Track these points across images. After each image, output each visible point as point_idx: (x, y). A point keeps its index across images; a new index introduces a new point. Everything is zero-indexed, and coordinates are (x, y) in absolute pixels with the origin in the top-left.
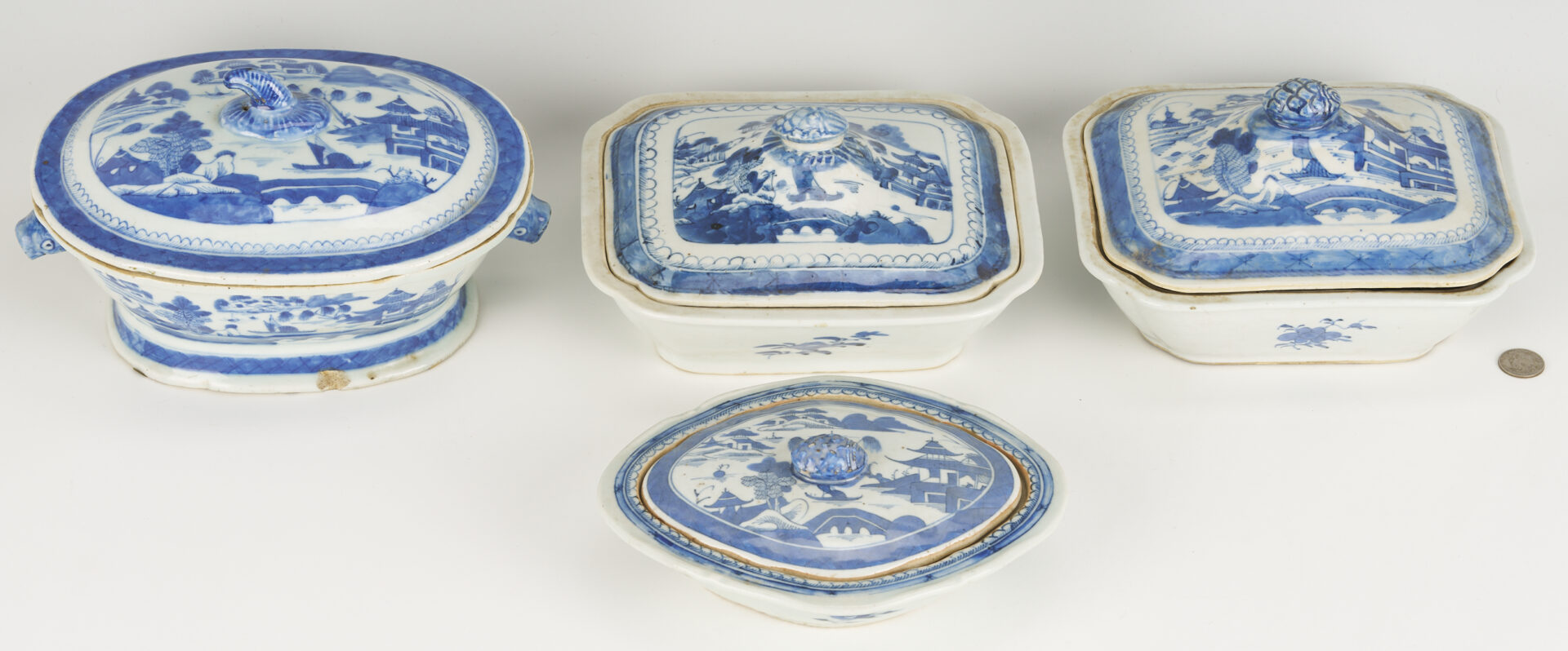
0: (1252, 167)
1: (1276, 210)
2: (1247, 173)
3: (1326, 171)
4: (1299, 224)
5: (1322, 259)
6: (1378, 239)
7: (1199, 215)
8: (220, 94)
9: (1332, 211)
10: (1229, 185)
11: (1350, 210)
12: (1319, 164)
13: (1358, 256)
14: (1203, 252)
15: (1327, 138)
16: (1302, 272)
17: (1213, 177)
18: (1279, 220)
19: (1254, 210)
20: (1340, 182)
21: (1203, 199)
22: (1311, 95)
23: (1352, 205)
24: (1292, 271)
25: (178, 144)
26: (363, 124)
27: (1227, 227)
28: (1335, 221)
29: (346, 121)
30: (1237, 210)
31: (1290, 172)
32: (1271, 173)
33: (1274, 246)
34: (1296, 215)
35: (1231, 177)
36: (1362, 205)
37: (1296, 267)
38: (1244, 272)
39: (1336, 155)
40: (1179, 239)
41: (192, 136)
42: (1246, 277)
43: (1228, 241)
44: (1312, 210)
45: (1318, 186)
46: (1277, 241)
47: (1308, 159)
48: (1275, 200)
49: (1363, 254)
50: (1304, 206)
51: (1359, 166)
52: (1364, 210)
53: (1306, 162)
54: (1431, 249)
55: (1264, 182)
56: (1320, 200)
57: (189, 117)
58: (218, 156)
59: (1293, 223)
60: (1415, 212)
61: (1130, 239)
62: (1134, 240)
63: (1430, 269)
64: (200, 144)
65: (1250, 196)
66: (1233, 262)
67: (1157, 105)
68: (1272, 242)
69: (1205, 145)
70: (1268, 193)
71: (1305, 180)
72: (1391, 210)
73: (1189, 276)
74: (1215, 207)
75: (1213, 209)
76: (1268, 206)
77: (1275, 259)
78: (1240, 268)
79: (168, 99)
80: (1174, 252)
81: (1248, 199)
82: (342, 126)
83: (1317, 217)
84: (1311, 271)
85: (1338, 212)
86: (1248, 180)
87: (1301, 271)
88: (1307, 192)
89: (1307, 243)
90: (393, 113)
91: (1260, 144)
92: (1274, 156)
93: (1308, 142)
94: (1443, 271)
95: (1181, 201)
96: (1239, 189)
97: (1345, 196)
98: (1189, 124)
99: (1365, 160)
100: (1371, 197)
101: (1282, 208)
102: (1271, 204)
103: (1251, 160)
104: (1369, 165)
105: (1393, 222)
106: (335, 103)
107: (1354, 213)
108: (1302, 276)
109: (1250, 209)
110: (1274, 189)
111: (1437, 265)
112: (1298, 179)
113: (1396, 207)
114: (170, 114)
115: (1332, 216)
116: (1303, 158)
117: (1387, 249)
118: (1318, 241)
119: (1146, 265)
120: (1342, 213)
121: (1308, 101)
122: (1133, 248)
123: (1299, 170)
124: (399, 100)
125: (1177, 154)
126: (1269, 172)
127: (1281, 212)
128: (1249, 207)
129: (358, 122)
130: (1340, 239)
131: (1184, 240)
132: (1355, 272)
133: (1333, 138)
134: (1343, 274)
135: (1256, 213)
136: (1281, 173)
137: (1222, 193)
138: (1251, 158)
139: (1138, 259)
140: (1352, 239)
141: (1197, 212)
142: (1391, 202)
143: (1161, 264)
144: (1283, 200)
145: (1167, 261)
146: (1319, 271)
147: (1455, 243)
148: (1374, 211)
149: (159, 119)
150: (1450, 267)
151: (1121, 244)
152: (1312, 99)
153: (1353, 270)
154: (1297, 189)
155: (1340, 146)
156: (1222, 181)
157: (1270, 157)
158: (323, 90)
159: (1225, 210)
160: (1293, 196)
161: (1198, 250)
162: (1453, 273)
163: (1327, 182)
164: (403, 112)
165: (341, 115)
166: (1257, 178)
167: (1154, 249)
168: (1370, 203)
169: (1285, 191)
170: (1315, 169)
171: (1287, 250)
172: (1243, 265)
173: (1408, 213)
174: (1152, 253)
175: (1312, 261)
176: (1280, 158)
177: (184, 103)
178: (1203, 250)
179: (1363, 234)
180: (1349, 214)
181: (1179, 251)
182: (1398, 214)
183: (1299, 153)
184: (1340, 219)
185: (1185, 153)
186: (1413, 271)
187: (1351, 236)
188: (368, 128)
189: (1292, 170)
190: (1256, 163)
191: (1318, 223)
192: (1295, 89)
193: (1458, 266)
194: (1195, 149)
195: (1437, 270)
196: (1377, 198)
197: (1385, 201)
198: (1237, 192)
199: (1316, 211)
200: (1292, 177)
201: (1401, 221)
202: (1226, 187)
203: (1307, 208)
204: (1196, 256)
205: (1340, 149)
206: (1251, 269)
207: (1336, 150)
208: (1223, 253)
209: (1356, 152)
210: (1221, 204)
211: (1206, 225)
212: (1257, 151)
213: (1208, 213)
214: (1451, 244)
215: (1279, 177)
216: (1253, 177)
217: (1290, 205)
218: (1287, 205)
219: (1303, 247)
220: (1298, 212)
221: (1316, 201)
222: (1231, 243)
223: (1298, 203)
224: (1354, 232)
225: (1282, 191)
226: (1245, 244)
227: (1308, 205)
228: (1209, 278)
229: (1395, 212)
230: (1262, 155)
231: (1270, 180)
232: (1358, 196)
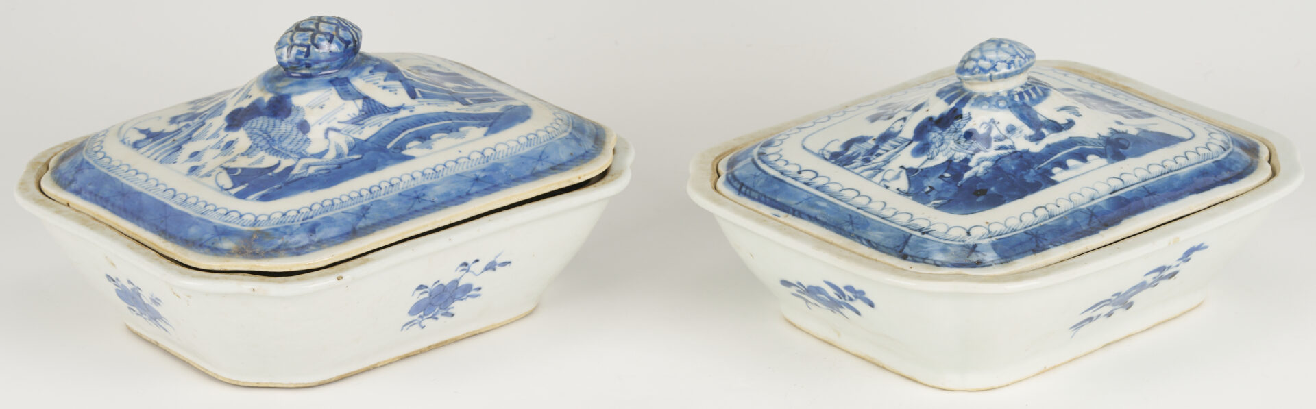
0: (304, 127)
1: (358, 159)
2: (300, 135)
3: (385, 106)
4: (391, 164)
5: (440, 190)
6: (482, 154)
7: (280, 188)
9: (415, 142)
10: (289, 153)
11: (433, 136)
12: (374, 101)
13: (473, 176)
14: (314, 219)
15: (365, 74)
16: (427, 210)
17: (262, 153)
18: (369, 166)
19: (336, 166)
20: (404, 114)
21: (270, 174)
23: (430, 131)
24: (417, 211)
27: (320, 188)
28: (426, 151)
30: (318, 171)
31: (348, 118)
32: (330, 125)
33: (383, 192)
34: (382, 157)
35: (284, 145)
36: (441, 130)
37: (418, 206)
38: (367, 226)
39: (384, 88)
40: (279, 216)
42: (373, 231)
43: (332, 200)
44: (395, 148)
45: (385, 123)
46: (383, 187)
47: (359, 99)
48: (350, 151)
49: (478, 173)
50: (385, 147)
51: (412, 94)
52: (448, 133)
53: (360, 103)
54: (541, 149)
55: (326, 138)
56: (397, 136)
60: (499, 121)
61: (217, 238)
62: (223, 237)
63: (553, 168)
65: (321, 155)
68: (377, 188)
69: (223, 133)
70: (338, 148)
71: (369, 121)
72: (473, 125)
73: (312, 248)
74: (290, 177)
75: (289, 178)
76: (346, 158)
77: (393, 205)
78: (362, 224)
80: (282, 230)
81: (321, 158)
83: (406, 152)
84: (435, 206)
85: (422, 142)
86: (307, 141)
87: (424, 208)
88: (379, 132)
89: (414, 179)
91: (297, 101)
92: (322, 108)
93: (349, 82)
94: (566, 167)
95: (247, 184)
96: (303, 153)
97: (418, 126)
98: (181, 128)
99: (414, 88)
100: (443, 120)
101: (363, 155)
102: (348, 155)
103: (297, 120)
104: (419, 92)
105: (485, 135)
107: (439, 138)
108: (429, 213)
109: (330, 167)
110: (341, 141)
111: (556, 162)
112: (361, 122)
113: (478, 122)
115: (420, 147)
116: (354, 99)
117: (497, 161)
118: (423, 174)
119: (256, 255)
120: (428, 141)
121: (334, 33)
122: (227, 244)
123: (357, 113)
125: (195, 154)
126: (325, 126)
127: (365, 158)
128: (327, 164)
130: (445, 166)
131: (283, 215)
132: (480, 193)
133: (371, 72)
134: (470, 199)
135: (340, 167)
136: (339, 122)
137: (286, 163)
138: (295, 118)
139: (241, 253)
140: (456, 162)
141: (276, 186)
142: (466, 119)
143: (273, 247)
144: (357, 146)
145: (280, 242)
146: (443, 203)
147: (559, 137)
148: (458, 131)
150: (570, 161)
151: (209, 247)
153: (477, 192)
154: (368, 131)
155: (382, 78)
156: (276, 153)
157: (317, 110)
159: (305, 175)
160: (366, 141)
161: (307, 218)
162: (577, 166)
163: (392, 118)
166: (316, 134)
167: (255, 236)
168: (451, 124)
169: (354, 139)
170: (372, 109)
171: (398, 192)
172: (363, 220)
173: (492, 124)
174: (255, 240)
175: (431, 195)
176: (329, 108)
178: (312, 217)
179: (465, 154)
180: (435, 140)
181: (287, 227)
182: (483, 126)
183: (347, 93)
184: (430, 148)
185: (206, 149)
186: (536, 175)
187: (455, 159)
189: (349, 115)
190: (306, 121)
191: (408, 157)
192: (312, 27)
193: (577, 158)
194: (213, 142)
195: (558, 168)
196: (450, 120)
197: (459, 119)
198: (302, 156)
199: (401, 146)
200: (354, 121)
201: (491, 132)
202: (287, 156)
203: (389, 146)
204: (307, 225)
205: (385, 80)
206: (374, 221)
207: (382, 83)
208: (334, 214)
209: (401, 81)
210: (295, 172)
211: (296, 193)
212: (298, 109)
213: (287, 183)
214: (557, 138)
215: (339, 126)
216: (310, 135)
217: (369, 150)
218: (366, 151)
219: (413, 184)
220: (382, 154)
221: (393, 139)
222: (337, 202)
223: (376, 146)
224: (453, 155)
225: (351, 139)
226: (352, 198)
227: (387, 144)
228: (336, 244)
229: (479, 126)
230: (307, 110)
231: (332, 134)
232: (431, 122)
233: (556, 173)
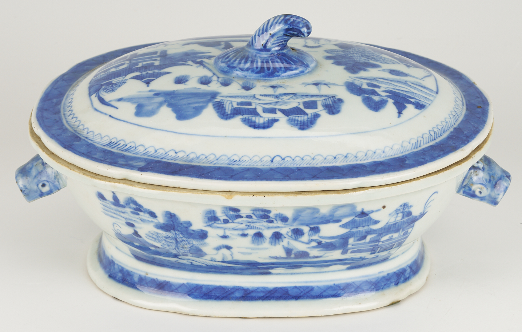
8: (316, 84)
25: (356, 55)
26: (185, 62)
29: (201, 63)
41: (342, 57)
57: (344, 69)
58: (319, 46)
64: (336, 53)
79: (365, 87)
82: (205, 60)
90: (156, 71)
106: (209, 74)
114: (362, 74)
124: (148, 83)
129: (190, 62)
149: (372, 73)
158: (219, 85)
164: (147, 74)
165: (205, 66)
177: (351, 80)
188: (182, 60)
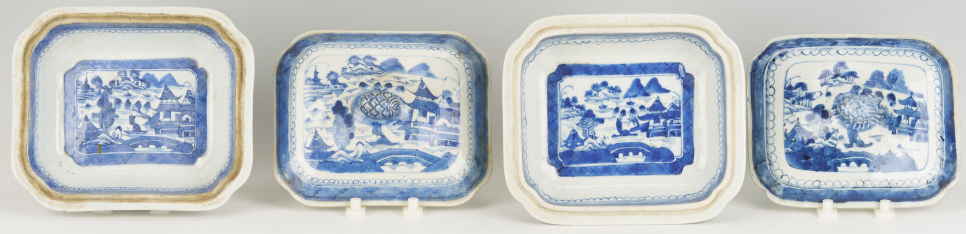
0: (352, 136)
1: (361, 163)
2: (348, 138)
3: (389, 142)
4: (372, 172)
5: (383, 191)
6: (413, 181)
7: (321, 163)
9: (390, 164)
10: (339, 144)
11: (400, 163)
12: (386, 138)
13: (401, 191)
15: (391, 124)
17: (331, 135)
18: (362, 169)
19: (350, 162)
20: (396, 147)
21: (325, 150)
22: (382, 109)
23: (401, 160)
24: (367, 197)
27: (335, 172)
28: (391, 170)
30: (342, 161)
31: (370, 141)
32: (361, 141)
33: (358, 184)
34: (371, 166)
35: (340, 138)
36: (406, 160)
37: (369, 195)
38: (342, 197)
39: (395, 133)
42: (342, 200)
43: (335, 181)
44: (380, 163)
45: (384, 149)
46: (360, 182)
47: (380, 135)
48: (361, 156)
49: (404, 190)
50: (376, 161)
51: (407, 138)
52: (407, 163)
53: (379, 137)
54: (439, 188)
55: (357, 145)
56: (385, 157)
59: (369, 171)
60: (434, 164)
62: (288, 171)
63: (438, 198)
65: (349, 152)
66: (336, 192)
67: (311, 62)
68: (357, 182)
69: (330, 108)
70: (358, 151)
71: (378, 146)
72: (422, 163)
73: (313, 199)
74: (330, 157)
75: (329, 159)
76: (357, 159)
77: (358, 191)
78: (340, 196)
80: (306, 186)
81: (348, 154)
83: (382, 168)
84: (377, 198)
85: (393, 164)
86: (348, 142)
87: (371, 197)
88: (379, 152)
89: (375, 183)
91: (356, 123)
93: (380, 126)
95: (313, 151)
97: (398, 154)
98: (325, 86)
99: (411, 133)
100: (412, 155)
101: (365, 161)
102: (359, 158)
103: (351, 131)
104: (413, 135)
105: (422, 172)
107: (402, 165)
108: (372, 200)
109: (348, 161)
110: (361, 150)
111: (442, 196)
112: (374, 145)
113: (425, 161)
115: (390, 167)
116: (377, 135)
117: (417, 187)
118: (381, 182)
119: (292, 188)
120: (396, 165)
122: (287, 176)
123: (375, 141)
125: (315, 110)
126: (359, 140)
127: (364, 163)
128: (347, 159)
130: (393, 181)
131: (312, 179)
132: (399, 199)
133: (394, 124)
134: (393, 200)
135: (351, 163)
137: (334, 148)
138: (351, 130)
139: (289, 184)
140: (399, 181)
141: (321, 161)
142: (422, 158)
143: (300, 190)
144: (365, 156)
145: (303, 190)
146: (381, 197)
147: (453, 184)
148: (413, 164)
150: (449, 197)
152: (383, 111)
153: (398, 197)
154: (374, 150)
155: (397, 128)
156: (335, 141)
157: (361, 132)
159: (335, 161)
160: (371, 154)
162: (450, 200)
163: (389, 147)
166: (353, 142)
167: (297, 180)
168: (412, 159)
169: (367, 151)
170: (383, 140)
171: (365, 186)
172: (342, 194)
173: (430, 165)
174: (296, 182)
175: (377, 192)
176: (366, 134)
178: (321, 186)
179: (405, 179)
180: (399, 166)
181: (309, 185)
182: (425, 166)
183: (376, 132)
184: (394, 169)
185: (320, 111)
186: (429, 198)
187: (399, 179)
190: (353, 134)
191: (381, 171)
193: (453, 196)
194: (325, 110)
195: (441, 198)
196: (414, 156)
197: (419, 157)
198: (342, 149)
199: (382, 164)
200: (372, 144)
201: (426, 170)
202: (338, 146)
203: (378, 161)
204: (317, 189)
205: (398, 130)
206: (346, 196)
207: (395, 131)
208: (331, 188)
209: (406, 130)
210: (333, 156)
211: (324, 170)
212: (354, 127)
213: (326, 162)
214: (451, 184)
215: (365, 143)
216: (351, 140)
217: (369, 159)
218: (367, 160)
219: (374, 185)
220: (373, 164)
221: (383, 158)
222: (336, 182)
223: (373, 159)
224: (400, 177)
225: (365, 151)
226: (343, 183)
227: (378, 159)
228: (323, 201)
229: (424, 164)
230: (357, 130)
231: (360, 144)
232: (405, 155)
233: (438, 200)
